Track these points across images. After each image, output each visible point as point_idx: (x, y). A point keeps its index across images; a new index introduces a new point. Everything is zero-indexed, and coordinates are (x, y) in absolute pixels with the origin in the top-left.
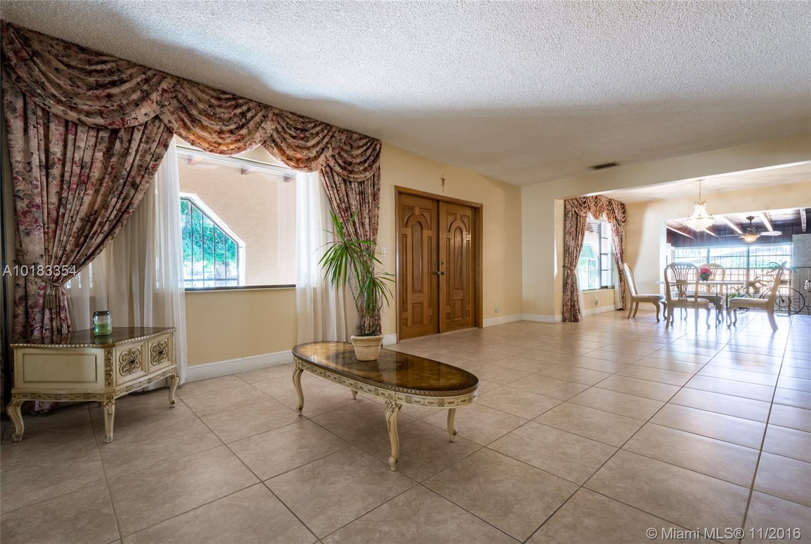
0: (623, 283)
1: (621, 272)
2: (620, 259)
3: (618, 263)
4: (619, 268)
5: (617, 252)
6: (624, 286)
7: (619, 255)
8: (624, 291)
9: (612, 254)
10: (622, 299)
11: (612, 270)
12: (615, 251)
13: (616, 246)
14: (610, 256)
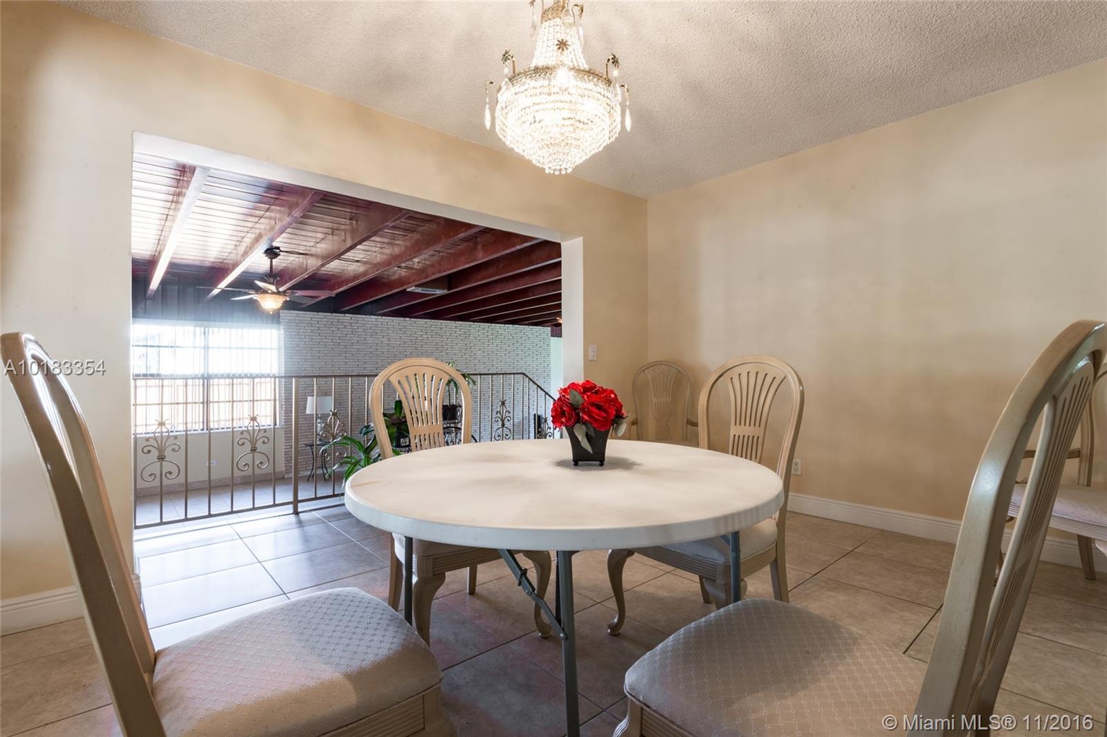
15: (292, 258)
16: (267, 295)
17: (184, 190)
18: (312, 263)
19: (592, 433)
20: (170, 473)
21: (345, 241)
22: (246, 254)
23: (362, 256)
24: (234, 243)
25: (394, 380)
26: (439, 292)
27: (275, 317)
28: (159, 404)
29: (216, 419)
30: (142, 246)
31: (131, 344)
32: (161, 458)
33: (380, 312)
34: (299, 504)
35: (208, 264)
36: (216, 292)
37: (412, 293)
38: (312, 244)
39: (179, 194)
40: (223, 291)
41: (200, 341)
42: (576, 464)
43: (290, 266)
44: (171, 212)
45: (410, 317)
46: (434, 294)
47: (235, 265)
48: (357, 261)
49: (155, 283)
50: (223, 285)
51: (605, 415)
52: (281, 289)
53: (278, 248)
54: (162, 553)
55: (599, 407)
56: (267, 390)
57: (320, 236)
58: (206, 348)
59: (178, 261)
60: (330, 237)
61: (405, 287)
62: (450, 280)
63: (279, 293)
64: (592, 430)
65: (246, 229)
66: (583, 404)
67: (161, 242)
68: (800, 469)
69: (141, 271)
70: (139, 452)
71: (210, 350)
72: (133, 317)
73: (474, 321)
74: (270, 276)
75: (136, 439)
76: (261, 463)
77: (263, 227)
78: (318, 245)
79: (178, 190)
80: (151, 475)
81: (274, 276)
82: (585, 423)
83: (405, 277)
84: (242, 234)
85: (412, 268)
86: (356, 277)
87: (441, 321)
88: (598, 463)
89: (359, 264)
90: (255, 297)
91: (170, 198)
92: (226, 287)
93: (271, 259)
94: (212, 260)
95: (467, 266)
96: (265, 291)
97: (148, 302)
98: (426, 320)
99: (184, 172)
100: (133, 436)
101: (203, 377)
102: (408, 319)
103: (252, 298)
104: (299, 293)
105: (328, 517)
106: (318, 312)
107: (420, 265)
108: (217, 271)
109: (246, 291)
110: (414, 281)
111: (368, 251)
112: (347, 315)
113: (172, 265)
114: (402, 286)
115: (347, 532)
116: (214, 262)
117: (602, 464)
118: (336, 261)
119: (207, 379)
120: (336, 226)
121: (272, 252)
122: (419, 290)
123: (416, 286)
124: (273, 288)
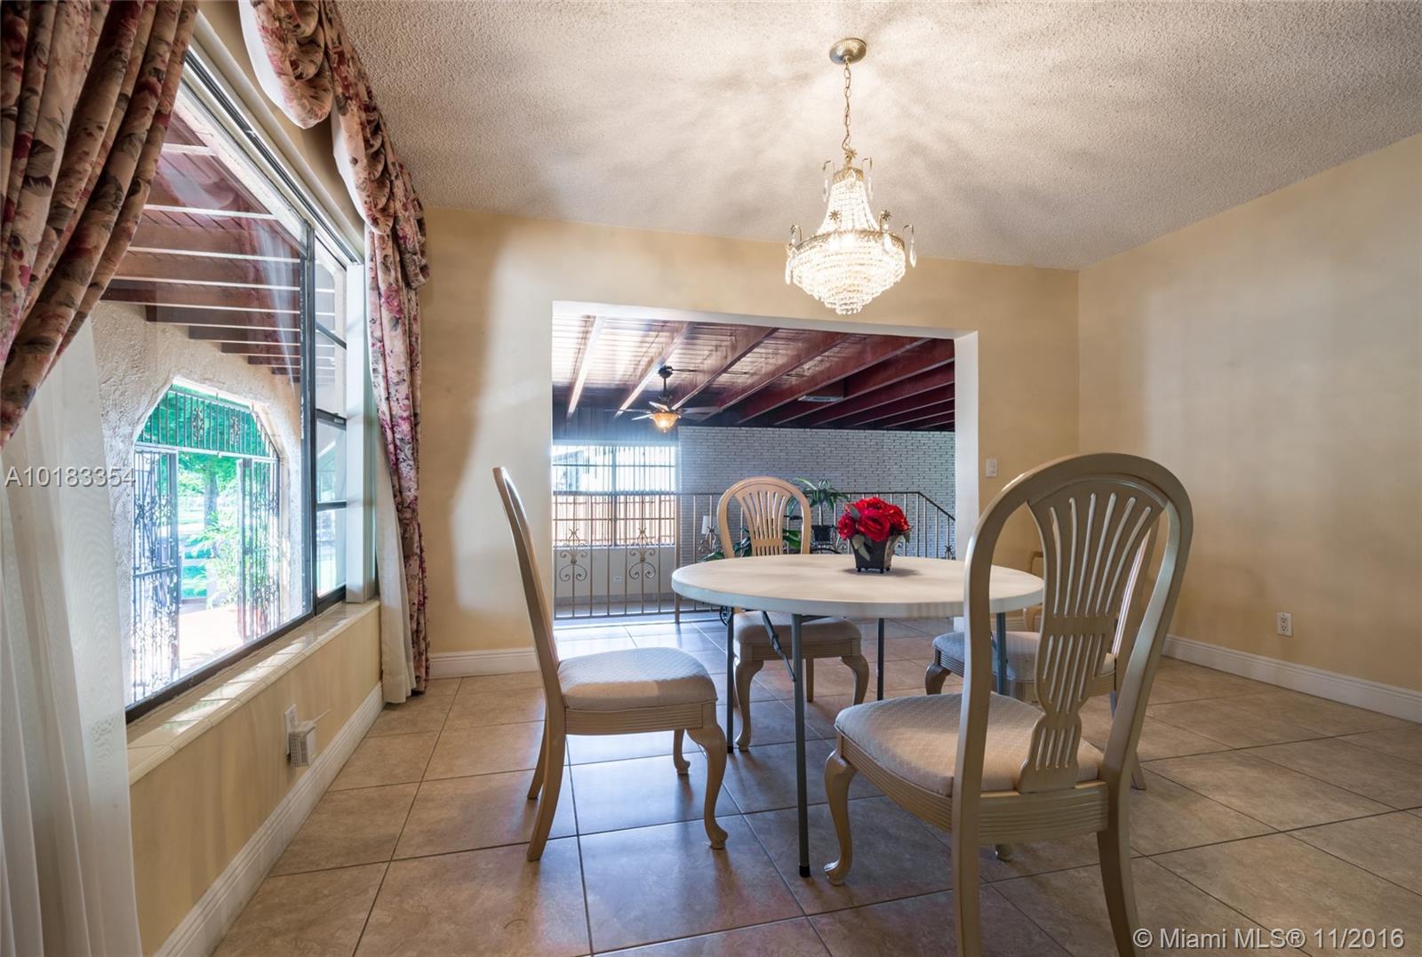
0: (415, 563)
1: (408, 515)
2: (407, 450)
3: (394, 469)
4: (398, 492)
5: (397, 411)
6: (422, 580)
7: (405, 427)
8: (422, 604)
9: (369, 421)
10: (415, 643)
11: (369, 503)
12: (384, 407)
13: (391, 374)
14: (356, 431)
15: (684, 375)
16: (661, 414)
17: (590, 329)
18: (702, 380)
19: (870, 543)
20: (580, 575)
21: (726, 357)
22: (642, 376)
23: (750, 368)
24: (633, 366)
25: (739, 497)
26: (834, 400)
27: (672, 434)
28: (577, 520)
29: (632, 537)
30: (560, 375)
31: (552, 463)
32: (574, 562)
33: (778, 423)
34: (681, 615)
35: (613, 387)
36: (620, 413)
37: (804, 403)
38: (700, 361)
39: (587, 332)
40: (625, 413)
41: (608, 459)
42: (859, 571)
43: (682, 382)
44: (582, 347)
45: (811, 428)
46: (827, 403)
47: (635, 387)
48: (745, 373)
49: (572, 408)
50: (624, 407)
51: (879, 527)
52: (674, 408)
53: (671, 368)
54: (574, 639)
55: (874, 520)
56: (669, 509)
57: (706, 353)
58: (614, 466)
59: (590, 386)
60: (714, 353)
61: (796, 397)
62: (846, 385)
63: (672, 412)
64: (870, 541)
65: (641, 354)
66: (861, 518)
67: (575, 372)
68: (1290, 628)
69: (560, 396)
70: (558, 555)
71: (617, 468)
72: (554, 438)
73: (888, 429)
74: (664, 396)
75: (556, 551)
76: (649, 573)
77: (654, 350)
78: (705, 362)
79: (586, 329)
80: (566, 576)
81: (669, 395)
82: (863, 534)
83: (796, 385)
84: (639, 359)
85: (803, 376)
86: (744, 390)
87: (847, 431)
88: (878, 570)
89: (747, 376)
90: (650, 416)
91: (581, 335)
92: (628, 408)
93: (665, 378)
94: (617, 382)
95: (856, 371)
96: (658, 411)
97: (568, 424)
98: (829, 430)
99: (588, 321)
100: (553, 549)
101: (610, 494)
102: (809, 430)
103: (648, 418)
104: (690, 411)
105: (705, 630)
106: (714, 426)
107: (811, 371)
108: (621, 392)
109: (644, 411)
110: (804, 390)
111: (755, 362)
112: (743, 428)
113: (586, 390)
114: (792, 396)
115: (718, 643)
116: (618, 385)
117: (882, 572)
118: (724, 375)
119: (614, 495)
120: (718, 343)
121: (665, 372)
122: (811, 399)
123: (807, 395)
124: (665, 407)
